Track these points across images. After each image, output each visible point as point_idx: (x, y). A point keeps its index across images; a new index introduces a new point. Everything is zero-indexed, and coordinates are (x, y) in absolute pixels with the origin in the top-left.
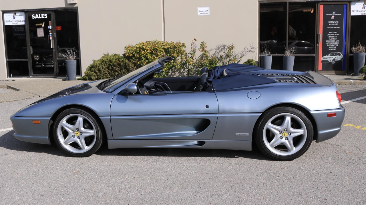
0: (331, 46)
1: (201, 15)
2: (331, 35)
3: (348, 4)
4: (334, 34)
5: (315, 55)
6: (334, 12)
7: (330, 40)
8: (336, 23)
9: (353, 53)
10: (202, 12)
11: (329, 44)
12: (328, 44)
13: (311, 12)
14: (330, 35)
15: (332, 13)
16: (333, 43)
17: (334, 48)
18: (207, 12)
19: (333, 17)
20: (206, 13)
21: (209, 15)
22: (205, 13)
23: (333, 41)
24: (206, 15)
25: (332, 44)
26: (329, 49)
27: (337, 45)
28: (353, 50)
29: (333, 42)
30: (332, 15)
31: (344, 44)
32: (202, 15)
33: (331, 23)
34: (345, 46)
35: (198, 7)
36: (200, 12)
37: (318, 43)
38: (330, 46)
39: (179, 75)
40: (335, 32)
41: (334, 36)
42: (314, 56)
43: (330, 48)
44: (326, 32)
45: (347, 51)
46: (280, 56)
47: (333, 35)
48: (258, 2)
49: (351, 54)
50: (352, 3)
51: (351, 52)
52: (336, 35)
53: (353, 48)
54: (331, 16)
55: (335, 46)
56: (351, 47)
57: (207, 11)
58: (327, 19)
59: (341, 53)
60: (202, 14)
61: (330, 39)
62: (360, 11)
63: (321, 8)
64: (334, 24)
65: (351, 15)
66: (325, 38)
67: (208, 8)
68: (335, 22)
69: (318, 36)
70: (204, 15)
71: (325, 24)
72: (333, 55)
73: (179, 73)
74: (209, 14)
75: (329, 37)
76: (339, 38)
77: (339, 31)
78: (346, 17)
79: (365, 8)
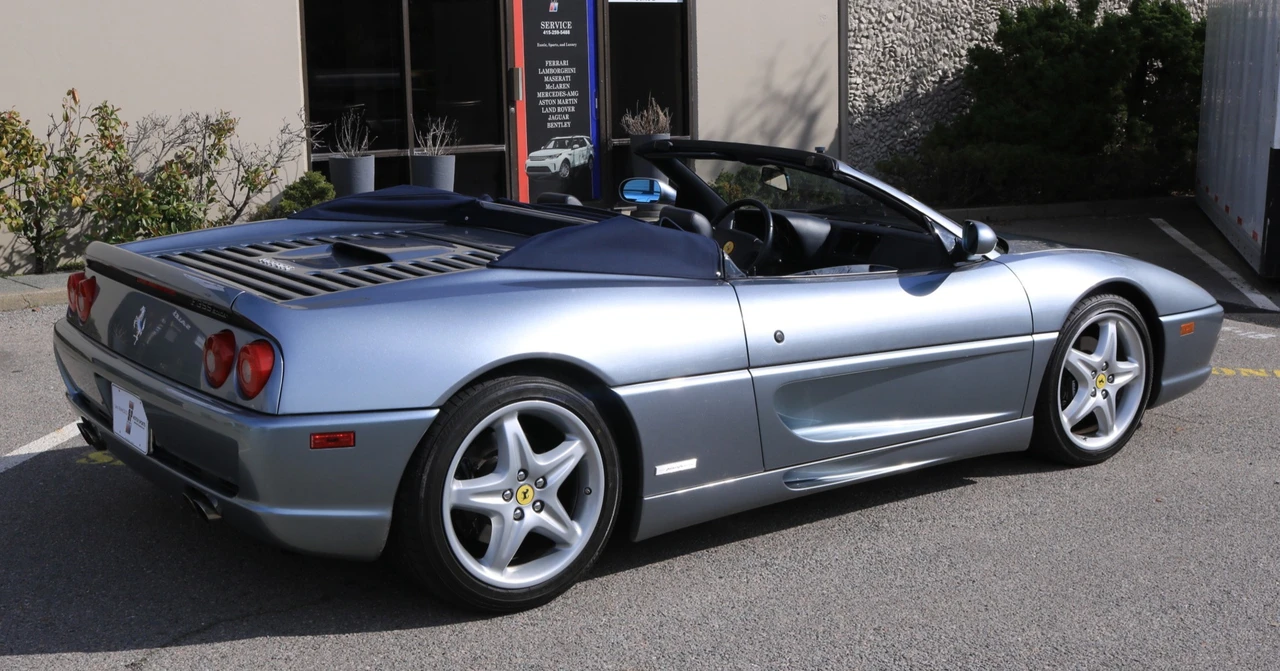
0: (554, 114)
2: (552, 71)
4: (560, 67)
5: (504, 148)
7: (548, 91)
8: (564, 29)
9: (625, 135)
11: (549, 106)
12: (545, 106)
14: (548, 71)
16: (559, 102)
17: (564, 121)
19: (554, 6)
23: (560, 94)
25: (556, 106)
26: (550, 125)
27: (573, 109)
28: (628, 126)
29: (559, 98)
31: (593, 104)
33: (549, 27)
34: (598, 112)
37: (512, 102)
38: (552, 114)
40: (565, 63)
41: (562, 75)
42: (502, 152)
43: (550, 121)
44: (535, 60)
45: (603, 131)
46: (387, 155)
47: (559, 71)
49: (616, 141)
51: (619, 131)
52: (566, 71)
53: (628, 118)
54: (549, 1)
55: (567, 113)
56: (617, 116)
58: (534, 13)
59: (585, 137)
61: (548, 87)
64: (557, 32)
66: (535, 84)
68: (562, 24)
69: (511, 74)
71: (533, 34)
72: (561, 145)
75: (546, 79)
76: (577, 82)
77: (576, 58)
78: (592, 8)
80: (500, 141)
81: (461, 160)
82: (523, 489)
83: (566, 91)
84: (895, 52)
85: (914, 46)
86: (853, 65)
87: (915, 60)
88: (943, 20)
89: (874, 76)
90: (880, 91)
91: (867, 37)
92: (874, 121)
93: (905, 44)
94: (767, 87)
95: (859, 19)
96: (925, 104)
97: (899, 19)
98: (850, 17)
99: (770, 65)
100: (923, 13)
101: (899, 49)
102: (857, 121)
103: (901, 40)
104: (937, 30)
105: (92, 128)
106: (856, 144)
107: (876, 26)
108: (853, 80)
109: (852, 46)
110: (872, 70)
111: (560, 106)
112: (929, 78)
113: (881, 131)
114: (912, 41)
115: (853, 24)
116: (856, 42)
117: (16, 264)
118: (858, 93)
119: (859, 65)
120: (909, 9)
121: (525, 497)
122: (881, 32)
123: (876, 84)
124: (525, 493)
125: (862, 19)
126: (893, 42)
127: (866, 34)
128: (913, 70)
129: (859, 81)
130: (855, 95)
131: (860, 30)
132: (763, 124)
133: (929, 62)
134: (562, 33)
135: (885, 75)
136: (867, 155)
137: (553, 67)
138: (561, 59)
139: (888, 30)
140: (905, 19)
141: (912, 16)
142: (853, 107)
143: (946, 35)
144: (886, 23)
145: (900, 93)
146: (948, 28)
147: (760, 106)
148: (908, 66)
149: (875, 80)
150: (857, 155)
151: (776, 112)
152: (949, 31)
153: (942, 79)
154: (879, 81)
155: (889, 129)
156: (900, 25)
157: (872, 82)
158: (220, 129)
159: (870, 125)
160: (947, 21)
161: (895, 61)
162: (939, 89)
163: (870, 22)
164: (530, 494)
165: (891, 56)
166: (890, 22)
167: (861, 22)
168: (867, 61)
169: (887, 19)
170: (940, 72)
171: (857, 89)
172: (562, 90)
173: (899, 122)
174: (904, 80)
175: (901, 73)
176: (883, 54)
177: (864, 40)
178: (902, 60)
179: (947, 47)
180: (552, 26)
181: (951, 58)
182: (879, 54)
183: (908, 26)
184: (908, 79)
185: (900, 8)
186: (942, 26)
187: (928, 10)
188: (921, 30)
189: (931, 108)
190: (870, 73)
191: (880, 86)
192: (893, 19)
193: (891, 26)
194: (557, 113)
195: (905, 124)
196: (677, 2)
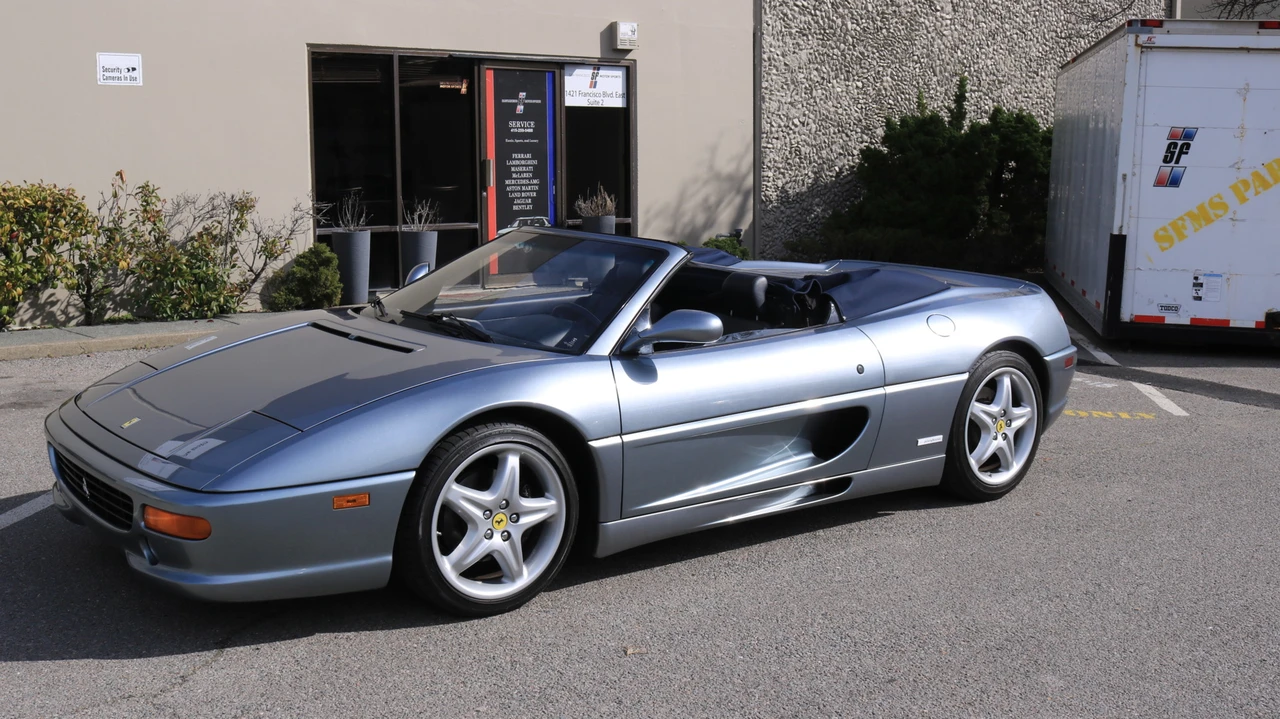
0: (519, 198)
1: (111, 83)
2: (518, 162)
3: (557, 72)
4: (524, 159)
5: (477, 226)
6: (522, 95)
7: (515, 179)
8: (528, 127)
9: (580, 217)
10: (113, 70)
11: (515, 192)
12: (512, 192)
13: (460, 90)
14: (514, 163)
15: (517, 98)
16: (524, 188)
17: (527, 204)
18: (132, 74)
19: (520, 108)
20: (128, 75)
21: (141, 84)
22: (126, 78)
23: (524, 182)
24: (128, 83)
25: (521, 191)
26: (515, 208)
27: (535, 195)
28: (580, 209)
29: (523, 185)
30: (516, 101)
31: (551, 190)
32: (116, 83)
33: (516, 126)
34: (555, 196)
35: (98, 54)
36: (106, 70)
37: (484, 187)
38: (517, 198)
39: (34, 312)
40: (529, 156)
41: (526, 166)
42: (476, 230)
43: (516, 204)
44: (504, 154)
45: (559, 214)
46: (381, 231)
47: (523, 162)
48: (306, 48)
49: (570, 222)
50: (567, 70)
51: (573, 214)
52: (529, 162)
53: (581, 203)
54: (515, 105)
55: (530, 197)
56: (571, 201)
57: (134, 69)
58: (505, 114)
59: (544, 218)
60: (113, 78)
61: (514, 176)
62: (585, 95)
63: (489, 78)
64: (522, 130)
65: (567, 104)
66: (504, 173)
67: (135, 60)
68: (526, 124)
69: (484, 164)
70: (123, 83)
71: (502, 131)
72: (524, 223)
73: (32, 305)
74: (140, 82)
75: (513, 169)
76: (538, 172)
77: (537, 152)
78: (551, 111)
79: (595, 87)
80: (474, 220)
81: (442, 235)
83: (529, 179)
84: (800, 152)
85: (815, 146)
86: (766, 161)
87: (816, 158)
88: (839, 125)
89: (782, 170)
90: (787, 183)
91: (777, 139)
92: (782, 208)
93: (808, 144)
95: (770, 123)
96: (824, 194)
97: (803, 124)
98: (764, 122)
100: (823, 119)
101: (803, 149)
102: (769, 208)
103: (805, 141)
104: (834, 133)
105: (136, 203)
106: (768, 227)
107: (784, 129)
108: (765, 174)
109: (765, 145)
110: (781, 166)
111: (524, 191)
112: (828, 173)
113: (788, 216)
114: (814, 143)
115: (766, 127)
116: (768, 143)
117: (71, 315)
118: (769, 184)
119: (770, 162)
120: (812, 116)
122: (788, 134)
123: (784, 177)
125: (773, 123)
126: (798, 143)
127: (776, 136)
128: (814, 167)
129: (770, 174)
130: (767, 186)
131: (771, 133)
133: (828, 159)
134: (526, 130)
135: (791, 170)
136: (776, 236)
137: (518, 159)
138: (525, 153)
139: (794, 133)
140: (808, 124)
141: (814, 122)
142: (765, 196)
143: (841, 138)
144: (793, 127)
145: (803, 185)
146: (843, 132)
148: (810, 163)
149: (783, 174)
150: (768, 236)
152: (844, 135)
153: (838, 174)
154: (787, 175)
155: (794, 215)
156: (804, 129)
157: (781, 176)
158: (243, 206)
159: (778, 211)
160: (842, 127)
161: (800, 158)
162: (835, 182)
163: (780, 126)
165: (797, 155)
166: (796, 126)
167: (772, 126)
168: (777, 158)
169: (793, 123)
170: (837, 169)
171: (769, 182)
172: (526, 178)
173: (803, 209)
174: (806, 174)
175: (804, 168)
176: (790, 153)
177: (774, 141)
178: (805, 158)
179: (842, 148)
180: (518, 125)
181: (845, 156)
182: (787, 153)
183: (810, 130)
184: (810, 174)
185: (804, 115)
186: (839, 130)
187: (827, 117)
188: (821, 133)
189: (829, 198)
190: (779, 168)
191: (788, 179)
192: (798, 123)
193: (797, 130)
194: (521, 197)
195: (809, 211)
196: (621, 106)
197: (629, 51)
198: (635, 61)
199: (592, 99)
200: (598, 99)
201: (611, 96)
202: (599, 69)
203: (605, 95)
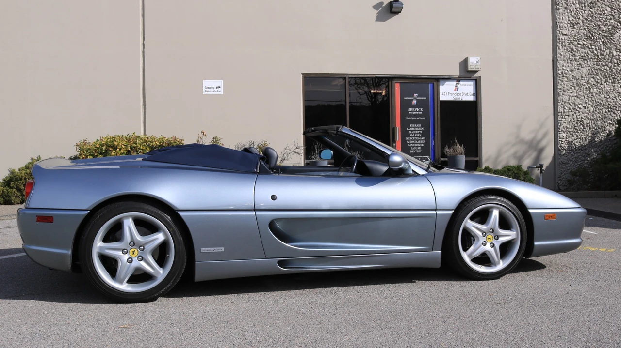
0: (414, 147)
1: (209, 93)
2: (413, 129)
3: (435, 83)
4: (417, 127)
6: (416, 95)
7: (411, 137)
9: (446, 157)
10: (210, 88)
11: (411, 143)
12: (410, 144)
13: (382, 93)
14: (411, 129)
15: (413, 96)
16: (416, 142)
17: (418, 150)
18: (219, 89)
19: (415, 102)
20: (217, 90)
21: (222, 94)
22: (216, 91)
23: (417, 138)
24: (217, 93)
25: (415, 143)
27: (423, 145)
28: (447, 152)
29: (416, 140)
30: (412, 98)
31: (432, 143)
32: (211, 93)
33: (412, 111)
34: (434, 146)
35: (203, 81)
36: (207, 88)
37: (394, 141)
38: (413, 147)
40: (419, 126)
41: (418, 131)
43: (412, 150)
44: (405, 124)
45: (436, 155)
47: (416, 129)
48: (301, 75)
49: (442, 159)
50: (441, 82)
51: (443, 155)
52: (420, 129)
53: (447, 149)
54: (412, 100)
55: (420, 146)
56: (443, 148)
57: (219, 87)
58: (405, 105)
59: (428, 157)
60: (210, 91)
61: (411, 135)
62: (452, 95)
63: (397, 87)
64: (416, 113)
65: (440, 100)
66: (405, 134)
67: (220, 83)
68: (418, 110)
69: (394, 130)
70: (214, 93)
71: (404, 113)
74: (222, 93)
75: (410, 132)
76: (425, 134)
77: (424, 124)
78: (432, 103)
79: (457, 90)
82: (133, 250)
83: (420, 137)
84: (583, 122)
85: (593, 119)
86: (561, 128)
87: (594, 126)
88: (608, 108)
89: (572, 133)
90: (575, 140)
91: (568, 116)
92: (572, 153)
93: (588, 118)
94: (517, 137)
95: (564, 107)
96: (600, 146)
97: (585, 107)
98: (559, 107)
99: (519, 127)
100: (598, 105)
101: (585, 121)
102: (563, 153)
103: (586, 117)
104: (606, 112)
106: (563, 163)
107: (573, 110)
108: (561, 135)
109: (560, 119)
110: (571, 130)
111: (417, 143)
112: (601, 134)
113: (576, 158)
114: (592, 117)
115: (561, 110)
116: (562, 118)
118: (564, 140)
119: (564, 128)
120: (590, 103)
121: (133, 254)
122: (575, 113)
123: (573, 137)
124: (133, 252)
125: (565, 107)
126: (582, 118)
127: (567, 114)
128: (593, 130)
129: (564, 135)
130: (562, 141)
131: (564, 112)
132: (515, 153)
133: (602, 127)
134: (418, 113)
135: (578, 132)
136: (568, 168)
137: (414, 127)
138: (417, 124)
139: (579, 112)
140: (588, 108)
141: (592, 106)
142: (561, 146)
143: (611, 115)
144: (578, 109)
145: (586, 140)
146: (612, 111)
147: (514, 145)
148: (590, 129)
149: (572, 135)
150: (563, 168)
151: (521, 149)
152: (612, 113)
153: (608, 135)
154: (574, 135)
155: (580, 157)
156: (586, 110)
157: (571, 136)
159: (570, 155)
160: (611, 108)
161: (583, 126)
162: (607, 139)
163: (570, 109)
164: (136, 252)
165: (581, 124)
166: (580, 109)
167: (565, 109)
168: (568, 126)
169: (578, 107)
170: (608, 131)
171: (563, 139)
172: (418, 137)
173: (585, 153)
174: (588, 135)
175: (586, 131)
176: (577, 123)
177: (566, 117)
178: (587, 126)
179: (611, 120)
180: (413, 110)
181: (613, 125)
182: (575, 123)
183: (590, 111)
184: (590, 134)
185: (586, 103)
186: (608, 110)
187: (601, 103)
188: (597, 112)
189: (603, 148)
190: (570, 132)
191: (576, 137)
192: (582, 107)
193: (581, 111)
194: (415, 146)
195: (589, 155)
196: (472, 100)
197: (476, 71)
198: (480, 76)
199: (456, 97)
200: (459, 97)
201: (467, 94)
202: (459, 81)
203: (463, 94)
